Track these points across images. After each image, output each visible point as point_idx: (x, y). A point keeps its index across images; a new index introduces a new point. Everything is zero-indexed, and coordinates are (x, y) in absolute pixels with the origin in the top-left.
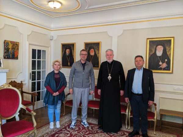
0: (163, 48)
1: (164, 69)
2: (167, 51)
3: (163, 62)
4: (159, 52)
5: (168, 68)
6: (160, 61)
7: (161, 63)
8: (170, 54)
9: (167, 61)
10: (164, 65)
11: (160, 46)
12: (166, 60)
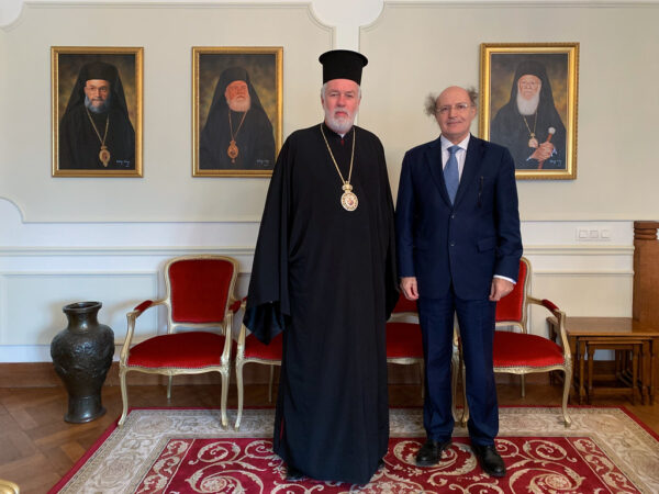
0: (540, 86)
1: (547, 165)
2: (554, 94)
3: (541, 140)
4: (528, 98)
5: (558, 161)
6: (533, 135)
7: (533, 143)
8: (565, 108)
9: (553, 136)
10: (547, 150)
11: (528, 78)
12: (552, 131)
